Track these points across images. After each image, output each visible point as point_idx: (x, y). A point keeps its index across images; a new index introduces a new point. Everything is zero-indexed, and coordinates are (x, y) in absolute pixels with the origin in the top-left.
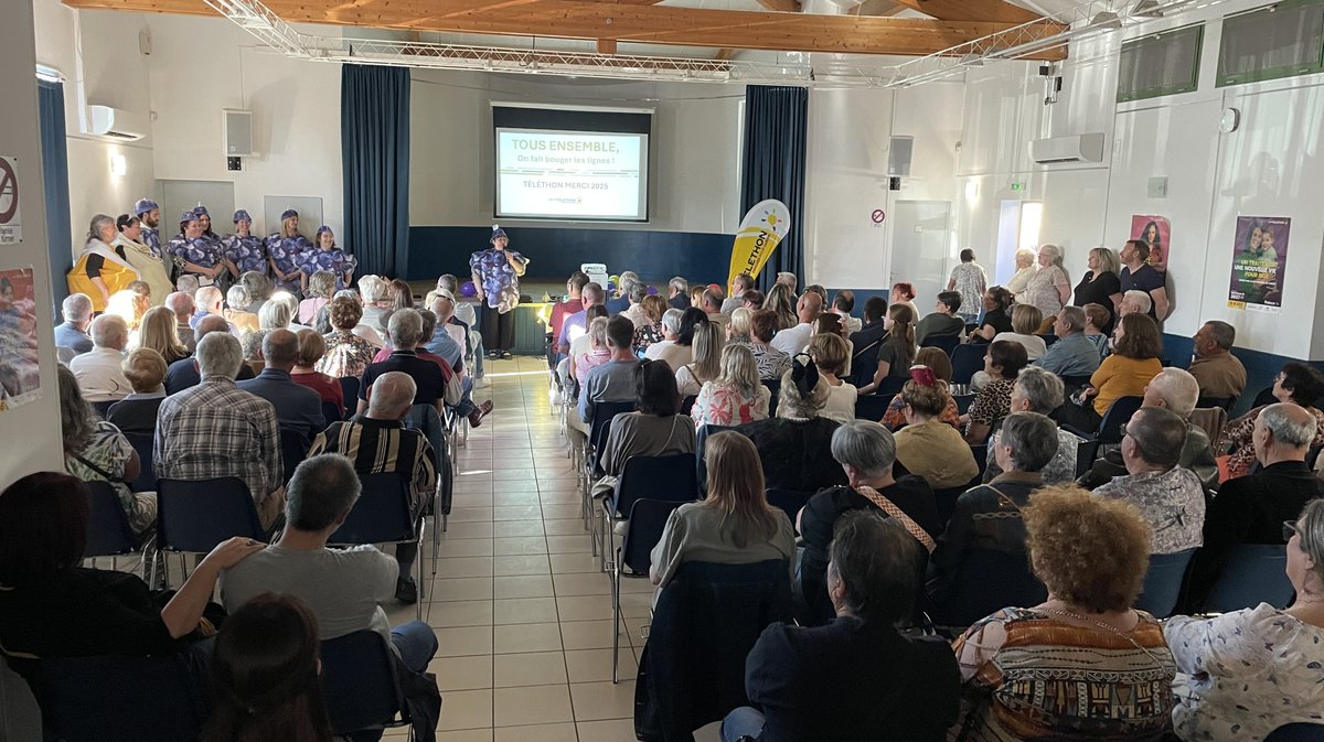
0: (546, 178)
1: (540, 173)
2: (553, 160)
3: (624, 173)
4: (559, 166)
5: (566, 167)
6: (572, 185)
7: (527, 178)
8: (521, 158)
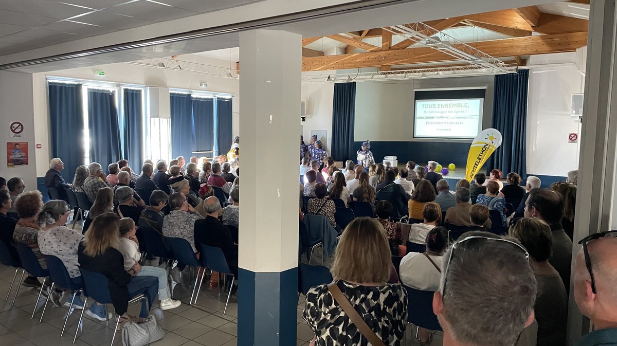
0: (436, 120)
1: (433, 118)
2: (439, 112)
3: (471, 117)
4: (442, 115)
5: (444, 115)
6: (446, 123)
7: (428, 120)
8: (425, 112)
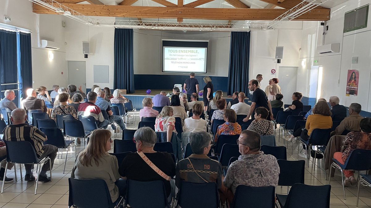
0: (177, 61)
1: (176, 59)
2: (179, 55)
3: (200, 59)
4: (181, 57)
5: (183, 57)
6: (185, 63)
7: (172, 61)
8: (171, 55)
